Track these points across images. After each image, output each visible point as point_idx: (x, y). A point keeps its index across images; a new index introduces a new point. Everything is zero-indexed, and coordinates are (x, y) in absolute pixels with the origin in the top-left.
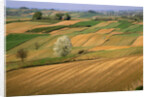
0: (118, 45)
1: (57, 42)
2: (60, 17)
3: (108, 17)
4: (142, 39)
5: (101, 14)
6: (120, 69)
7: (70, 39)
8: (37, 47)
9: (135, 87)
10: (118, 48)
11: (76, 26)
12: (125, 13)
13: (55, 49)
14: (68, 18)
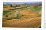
0: (33, 13)
1: (16, 13)
2: (17, 6)
3: (31, 5)
4: (41, 12)
5: (29, 4)
6: (34, 21)
7: (19, 12)
8: (11, 14)
9: (38, 27)
10: (33, 14)
11: (21, 8)
12: (36, 4)
13: (15, 15)
14: (19, 6)
